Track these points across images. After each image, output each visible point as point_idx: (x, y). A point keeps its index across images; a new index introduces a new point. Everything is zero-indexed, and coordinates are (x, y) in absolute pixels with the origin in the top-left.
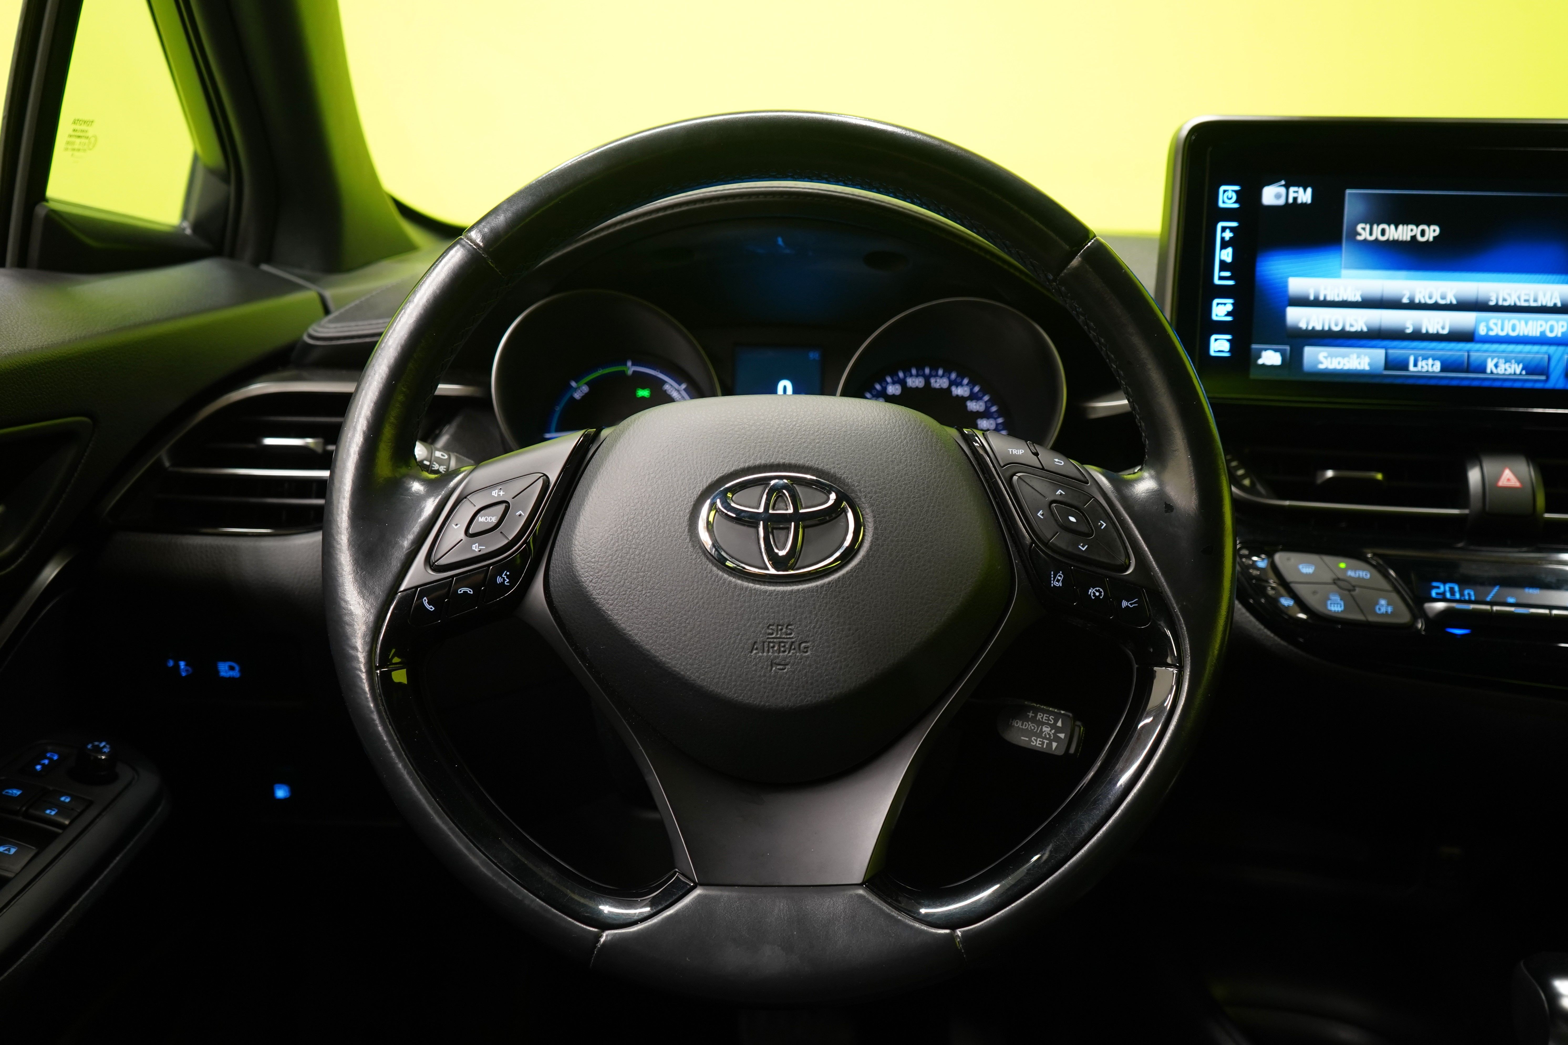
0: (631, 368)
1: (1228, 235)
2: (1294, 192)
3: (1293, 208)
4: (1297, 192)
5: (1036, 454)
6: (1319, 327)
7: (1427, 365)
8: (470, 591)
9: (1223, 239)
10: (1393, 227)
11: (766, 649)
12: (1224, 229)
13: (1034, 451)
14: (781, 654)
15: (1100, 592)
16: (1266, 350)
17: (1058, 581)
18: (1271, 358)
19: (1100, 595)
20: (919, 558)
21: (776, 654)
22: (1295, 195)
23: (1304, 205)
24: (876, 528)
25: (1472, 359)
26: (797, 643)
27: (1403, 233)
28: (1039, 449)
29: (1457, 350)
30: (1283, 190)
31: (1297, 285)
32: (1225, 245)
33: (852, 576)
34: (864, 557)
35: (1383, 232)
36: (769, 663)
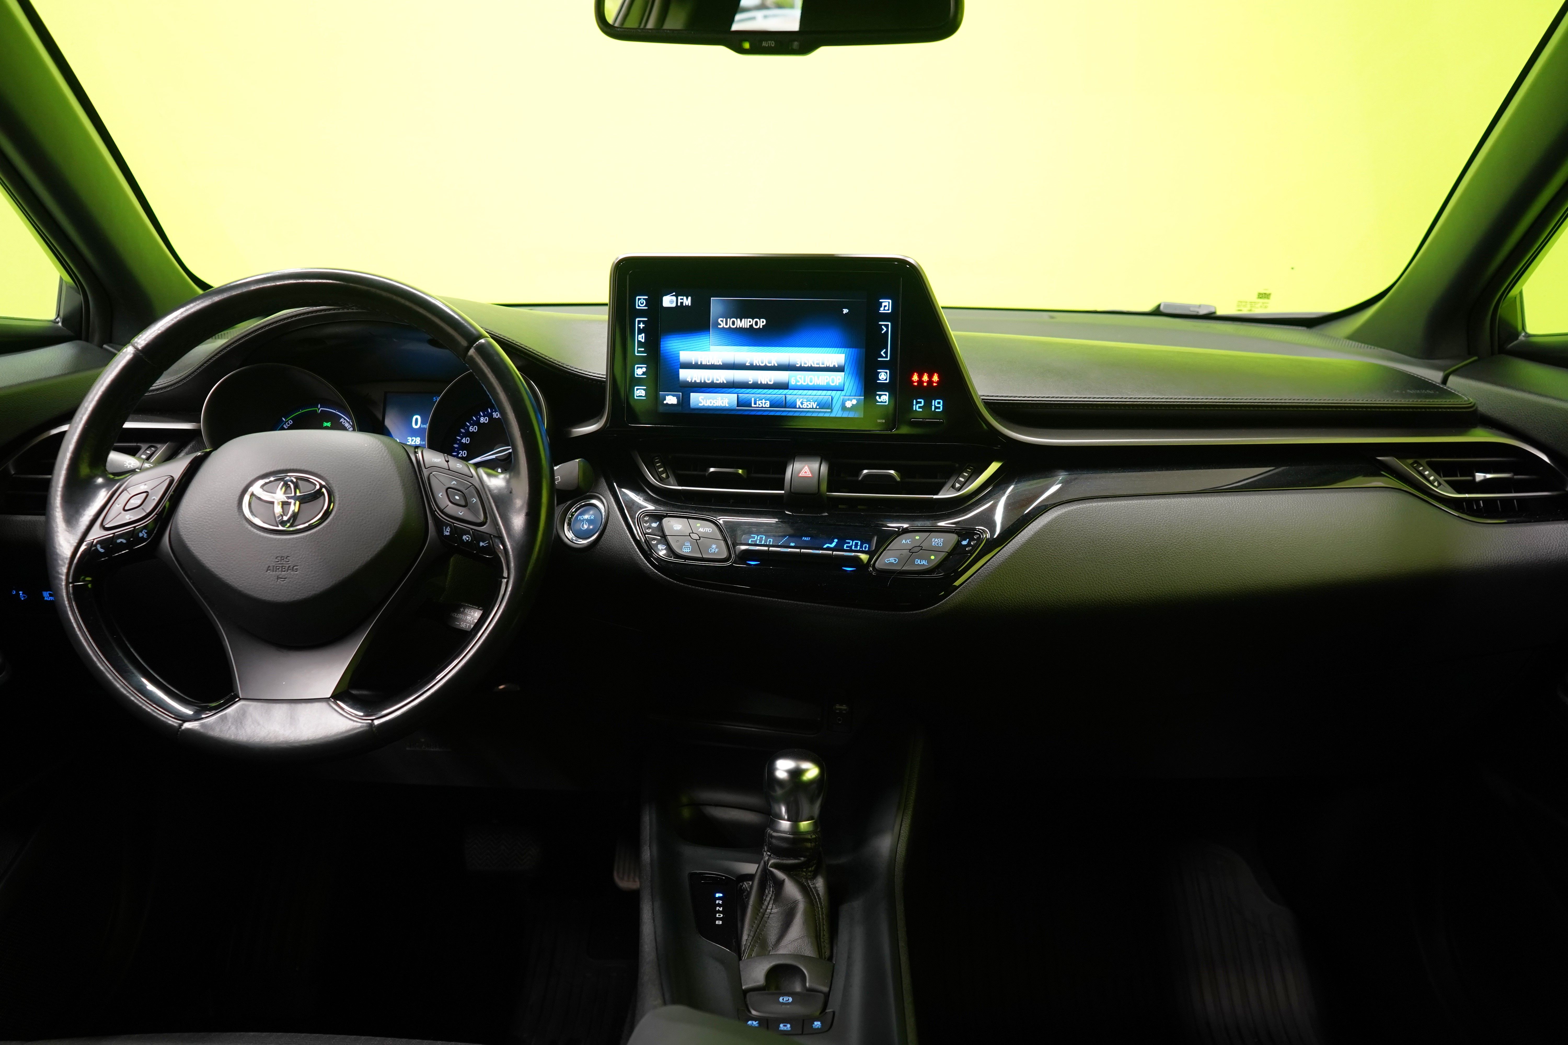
0: (320, 409)
1: (642, 326)
2: (681, 299)
3: (680, 308)
4: (683, 299)
5: (447, 462)
6: (698, 381)
7: (762, 403)
8: (124, 541)
9: (639, 328)
10: (739, 320)
11: (275, 570)
12: (639, 322)
13: (447, 460)
14: (283, 573)
15: (469, 538)
16: (668, 395)
17: (447, 532)
18: (671, 400)
19: (469, 539)
20: (363, 519)
21: (280, 573)
22: (682, 301)
23: (687, 306)
24: (339, 504)
25: (788, 399)
26: (292, 566)
27: (745, 323)
28: (450, 458)
29: (778, 394)
30: (674, 298)
31: (685, 356)
32: (640, 331)
33: (323, 530)
34: (332, 519)
35: (733, 323)
36: (276, 578)
